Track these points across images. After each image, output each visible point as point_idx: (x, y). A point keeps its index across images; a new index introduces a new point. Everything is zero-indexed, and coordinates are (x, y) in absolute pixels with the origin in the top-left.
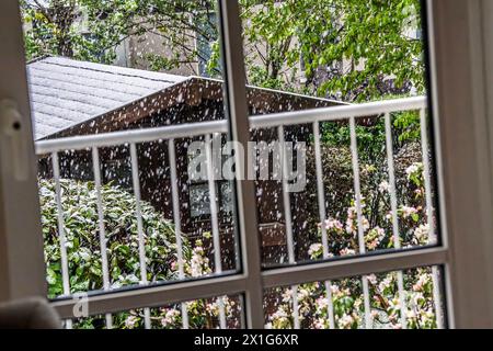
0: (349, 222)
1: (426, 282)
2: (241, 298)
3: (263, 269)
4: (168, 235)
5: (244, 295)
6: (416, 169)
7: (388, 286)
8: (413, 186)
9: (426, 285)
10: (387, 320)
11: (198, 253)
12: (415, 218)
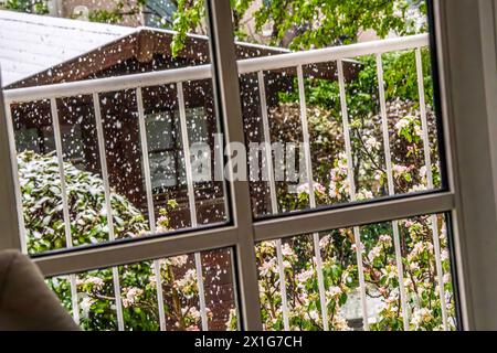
0: (332, 185)
1: (422, 250)
2: (230, 252)
3: (255, 220)
4: (119, 212)
5: (234, 248)
6: (408, 123)
7: (378, 255)
8: (405, 143)
9: (422, 254)
10: (378, 293)
11: (162, 223)
12: (408, 178)
